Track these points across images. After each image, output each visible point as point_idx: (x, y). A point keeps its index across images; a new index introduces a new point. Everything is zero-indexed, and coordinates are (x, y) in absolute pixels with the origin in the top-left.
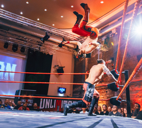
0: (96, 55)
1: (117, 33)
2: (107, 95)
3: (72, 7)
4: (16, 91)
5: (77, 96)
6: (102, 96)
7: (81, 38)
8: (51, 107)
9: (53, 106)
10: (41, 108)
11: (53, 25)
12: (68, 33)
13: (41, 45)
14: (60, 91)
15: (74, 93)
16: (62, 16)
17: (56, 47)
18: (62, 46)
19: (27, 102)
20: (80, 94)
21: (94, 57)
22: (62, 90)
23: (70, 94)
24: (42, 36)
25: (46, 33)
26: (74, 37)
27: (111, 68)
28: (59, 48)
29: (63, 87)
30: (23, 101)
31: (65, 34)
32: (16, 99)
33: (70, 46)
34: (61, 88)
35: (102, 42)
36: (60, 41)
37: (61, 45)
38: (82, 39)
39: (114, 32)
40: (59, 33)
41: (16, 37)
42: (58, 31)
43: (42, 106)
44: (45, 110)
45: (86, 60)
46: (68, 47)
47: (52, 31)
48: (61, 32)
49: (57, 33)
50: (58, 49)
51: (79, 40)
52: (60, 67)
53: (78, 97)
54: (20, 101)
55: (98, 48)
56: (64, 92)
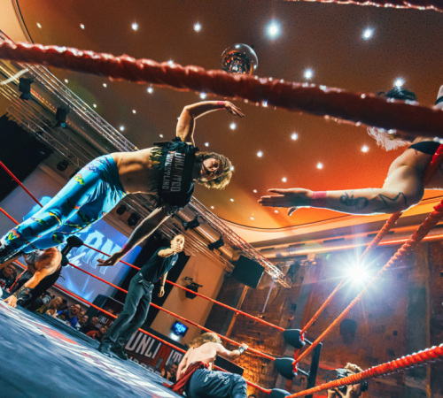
0: (265, 288)
1: (315, 263)
2: (261, 376)
3: (255, 191)
4: (99, 296)
6: (251, 373)
7: (250, 248)
8: (146, 355)
9: (151, 354)
11: (212, 207)
12: (232, 231)
14: (176, 329)
16: (232, 198)
17: (200, 245)
18: (214, 249)
19: (108, 324)
21: (261, 290)
22: (181, 328)
25: (196, 217)
26: (239, 241)
27: (287, 322)
28: (206, 249)
29: (184, 322)
30: (103, 320)
31: (226, 230)
32: (91, 312)
33: (226, 253)
34: (180, 324)
35: (284, 268)
36: (213, 239)
37: (212, 246)
38: (252, 250)
39: (311, 258)
40: (217, 225)
41: (144, 203)
42: (217, 220)
44: (133, 356)
45: (245, 289)
46: (222, 253)
48: (221, 224)
49: (214, 223)
50: (204, 251)
51: (247, 250)
52: (194, 284)
54: (97, 318)
55: (275, 276)
56: (182, 334)
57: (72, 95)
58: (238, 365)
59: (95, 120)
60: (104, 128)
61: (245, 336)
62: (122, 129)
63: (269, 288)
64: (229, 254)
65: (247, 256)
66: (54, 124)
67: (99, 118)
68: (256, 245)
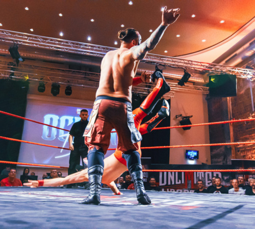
0: (246, 90)
3: (193, 16)
5: (220, 162)
7: (215, 65)
8: (177, 183)
9: (180, 181)
10: (161, 184)
11: (166, 52)
12: (192, 61)
13: (150, 87)
14: (189, 156)
15: (212, 157)
16: (178, 34)
17: (173, 87)
18: (185, 83)
20: (224, 159)
21: (242, 94)
22: (192, 154)
23: (206, 159)
24: (150, 71)
25: (156, 67)
26: (202, 65)
28: (178, 87)
29: (192, 148)
31: (186, 63)
33: (197, 80)
34: (190, 151)
36: (179, 76)
37: (182, 82)
38: (217, 67)
40: (176, 63)
42: (174, 60)
43: (163, 182)
44: (168, 188)
45: (228, 101)
46: (194, 83)
47: (165, 62)
48: (179, 61)
49: (173, 63)
50: (178, 89)
51: (212, 69)
52: (185, 117)
53: (221, 164)
54: (129, 176)
55: (249, 77)
56: (196, 158)
57: (10, 33)
58: (253, 159)
59: (38, 41)
60: (48, 43)
61: (248, 136)
62: (61, 34)
63: (249, 89)
64: (201, 80)
65: (216, 73)
66: (16, 63)
67: (40, 38)
68: (218, 61)
